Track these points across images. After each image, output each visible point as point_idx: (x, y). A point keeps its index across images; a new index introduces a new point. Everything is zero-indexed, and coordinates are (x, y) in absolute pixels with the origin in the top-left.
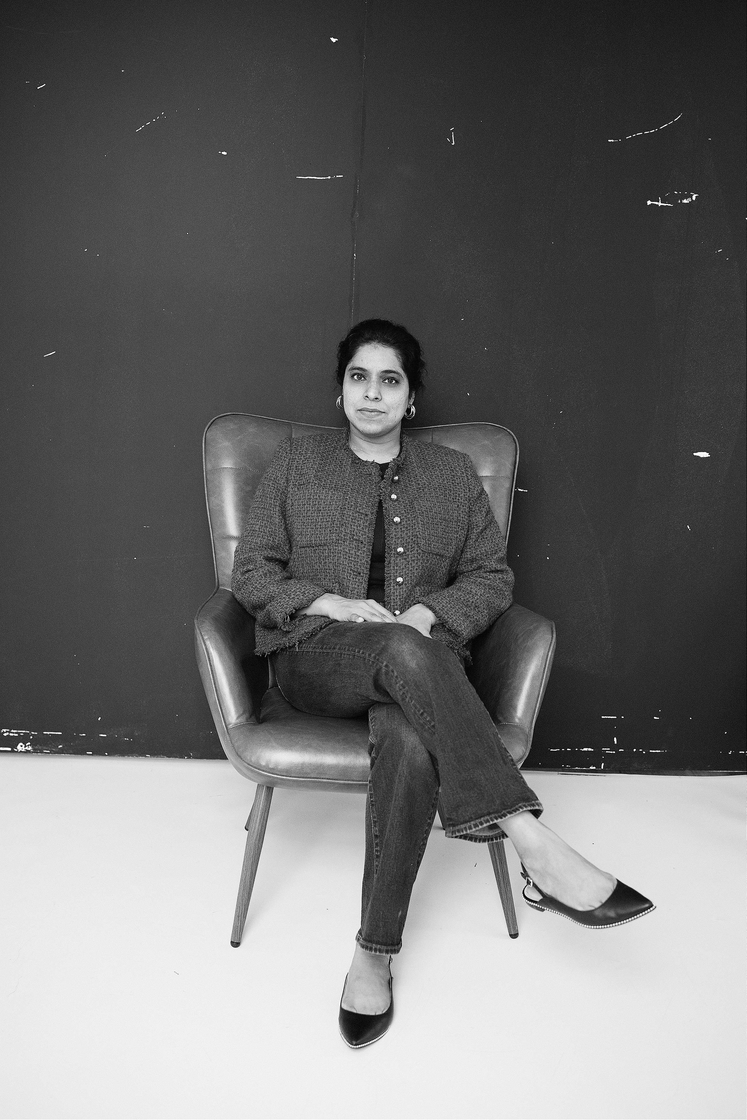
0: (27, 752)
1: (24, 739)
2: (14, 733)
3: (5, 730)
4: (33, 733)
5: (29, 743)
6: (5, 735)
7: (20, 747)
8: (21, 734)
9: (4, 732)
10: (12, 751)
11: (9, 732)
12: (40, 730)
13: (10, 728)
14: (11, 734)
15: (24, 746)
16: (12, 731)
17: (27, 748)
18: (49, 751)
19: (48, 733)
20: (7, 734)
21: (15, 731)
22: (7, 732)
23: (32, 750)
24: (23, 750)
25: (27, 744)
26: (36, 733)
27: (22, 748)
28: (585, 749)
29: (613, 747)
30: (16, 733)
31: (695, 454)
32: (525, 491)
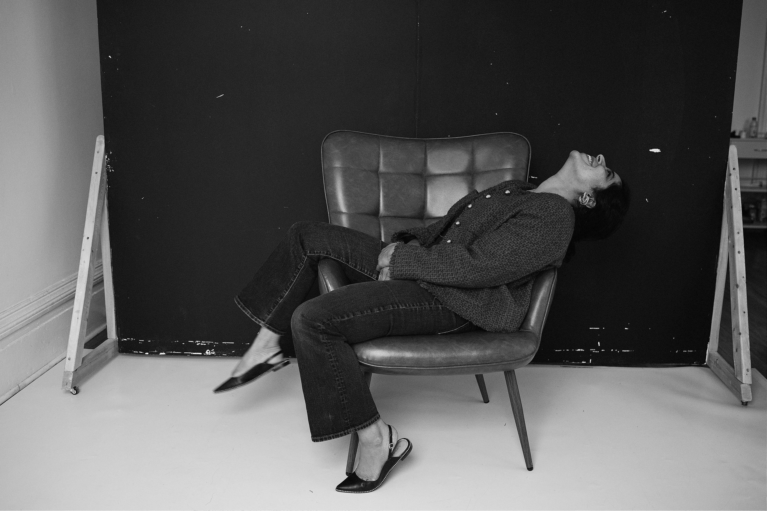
0: (212, 355)
1: (210, 347)
2: (203, 343)
3: (198, 341)
4: (216, 343)
5: (213, 350)
6: (198, 344)
7: (208, 352)
8: (208, 344)
9: (197, 343)
10: (202, 355)
11: (201, 343)
12: (220, 342)
13: (201, 340)
14: (202, 344)
15: (210, 351)
16: (202, 342)
17: (212, 353)
18: (226, 355)
19: (225, 343)
20: (199, 344)
21: (204, 342)
22: (199, 343)
23: (215, 354)
24: (210, 354)
25: (212, 351)
26: (218, 343)
27: (208, 353)
28: (579, 350)
29: (597, 348)
30: (205, 343)
31: (650, 150)
32: (535, 178)
